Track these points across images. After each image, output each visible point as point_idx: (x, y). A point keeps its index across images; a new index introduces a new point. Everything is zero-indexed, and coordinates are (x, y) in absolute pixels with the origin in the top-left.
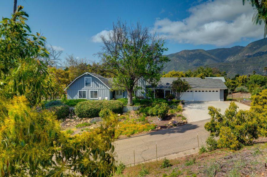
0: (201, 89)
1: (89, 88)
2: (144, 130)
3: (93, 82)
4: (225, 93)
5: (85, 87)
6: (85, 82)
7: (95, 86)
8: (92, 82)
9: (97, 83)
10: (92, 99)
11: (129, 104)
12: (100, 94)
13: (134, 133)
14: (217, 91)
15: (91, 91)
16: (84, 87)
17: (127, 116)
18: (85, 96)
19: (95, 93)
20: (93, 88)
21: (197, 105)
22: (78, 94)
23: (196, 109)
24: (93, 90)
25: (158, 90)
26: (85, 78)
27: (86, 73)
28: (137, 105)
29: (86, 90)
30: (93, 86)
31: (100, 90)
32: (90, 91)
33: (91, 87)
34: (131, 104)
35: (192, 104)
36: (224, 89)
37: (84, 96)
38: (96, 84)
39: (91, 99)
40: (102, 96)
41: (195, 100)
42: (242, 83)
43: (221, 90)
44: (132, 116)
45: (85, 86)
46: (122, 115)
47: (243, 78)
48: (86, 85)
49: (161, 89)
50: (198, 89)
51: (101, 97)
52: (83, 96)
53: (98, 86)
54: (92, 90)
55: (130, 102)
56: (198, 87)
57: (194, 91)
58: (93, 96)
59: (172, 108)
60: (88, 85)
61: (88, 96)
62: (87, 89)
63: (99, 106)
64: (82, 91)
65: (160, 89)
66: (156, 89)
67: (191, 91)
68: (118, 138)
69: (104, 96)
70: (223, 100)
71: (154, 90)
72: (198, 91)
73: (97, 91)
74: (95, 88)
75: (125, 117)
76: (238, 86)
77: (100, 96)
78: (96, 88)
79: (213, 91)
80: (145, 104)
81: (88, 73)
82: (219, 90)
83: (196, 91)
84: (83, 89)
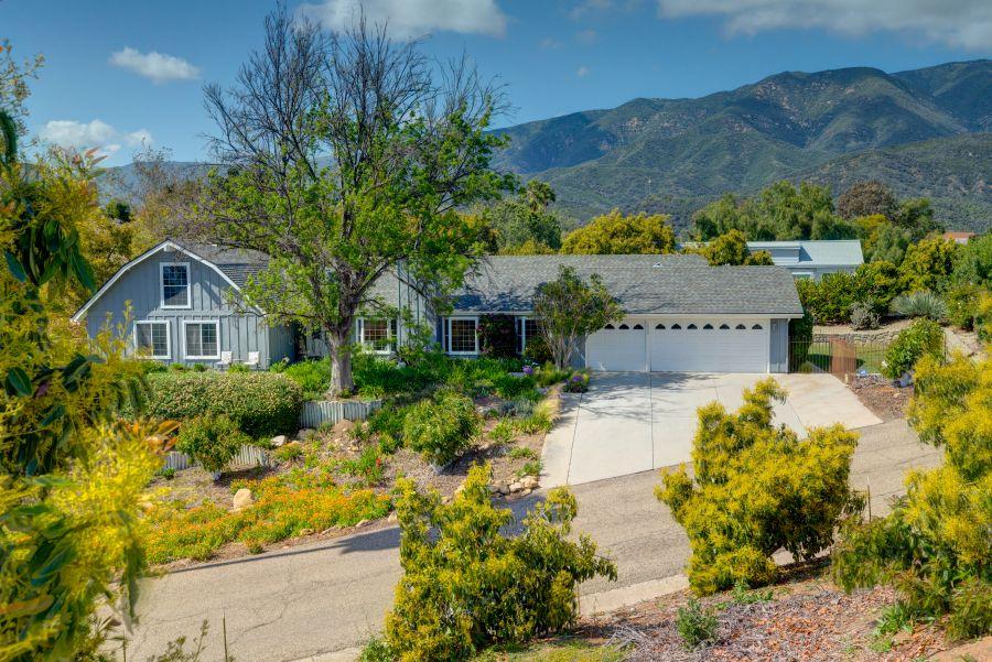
0: (684, 319)
1: (184, 313)
2: (334, 521)
3: (197, 286)
4: (792, 333)
5: (163, 306)
6: (162, 286)
7: (207, 303)
8: (192, 284)
9: (215, 289)
10: (192, 361)
11: (335, 391)
12: (226, 338)
13: (290, 532)
14: (757, 327)
15: (188, 325)
16: (157, 306)
17: (314, 447)
18: (164, 346)
19: (205, 333)
20: (198, 311)
21: (638, 398)
22: (134, 337)
23: (619, 419)
24: (196, 321)
25: (492, 318)
26: (162, 265)
27: (165, 246)
28: (370, 393)
29: (167, 322)
30: (198, 302)
31: (225, 321)
32: (183, 322)
33: (189, 306)
34: (343, 388)
35: (621, 391)
36: (789, 317)
37: (160, 348)
38: (210, 292)
39: (187, 361)
40: (235, 346)
41: (657, 367)
42: (927, 277)
43: (774, 321)
44: (332, 449)
45: (162, 302)
46: (294, 442)
47: (938, 249)
48: (167, 296)
49: (506, 313)
50: (668, 318)
51: (229, 353)
52: (156, 346)
53: (220, 305)
54: (192, 322)
55: (338, 382)
56: (665, 310)
57: (653, 326)
58: (197, 346)
59: (513, 414)
60: (176, 298)
61: (178, 346)
62: (171, 313)
63: (189, 400)
64: (149, 325)
65: (503, 316)
66: (485, 313)
67: (638, 327)
68: (210, 558)
69: (243, 346)
70: (785, 366)
71: (476, 320)
72: (668, 326)
73: (213, 326)
74: (207, 311)
75: (304, 449)
76: (907, 288)
77: (226, 346)
78: (210, 313)
79: (741, 327)
80: (406, 390)
81: (171, 244)
82: (764, 320)
83: (660, 327)
84: (153, 313)
